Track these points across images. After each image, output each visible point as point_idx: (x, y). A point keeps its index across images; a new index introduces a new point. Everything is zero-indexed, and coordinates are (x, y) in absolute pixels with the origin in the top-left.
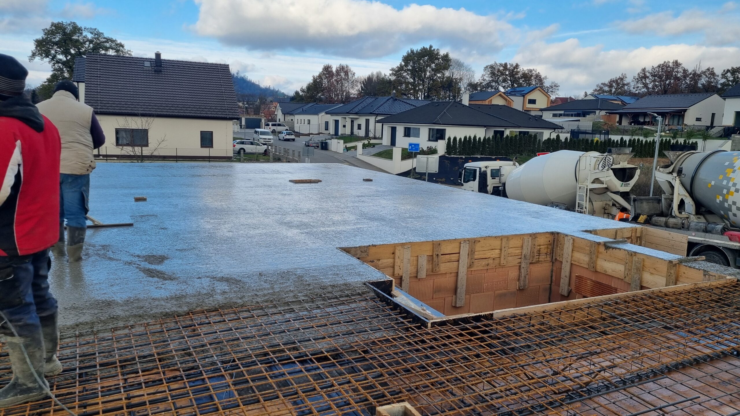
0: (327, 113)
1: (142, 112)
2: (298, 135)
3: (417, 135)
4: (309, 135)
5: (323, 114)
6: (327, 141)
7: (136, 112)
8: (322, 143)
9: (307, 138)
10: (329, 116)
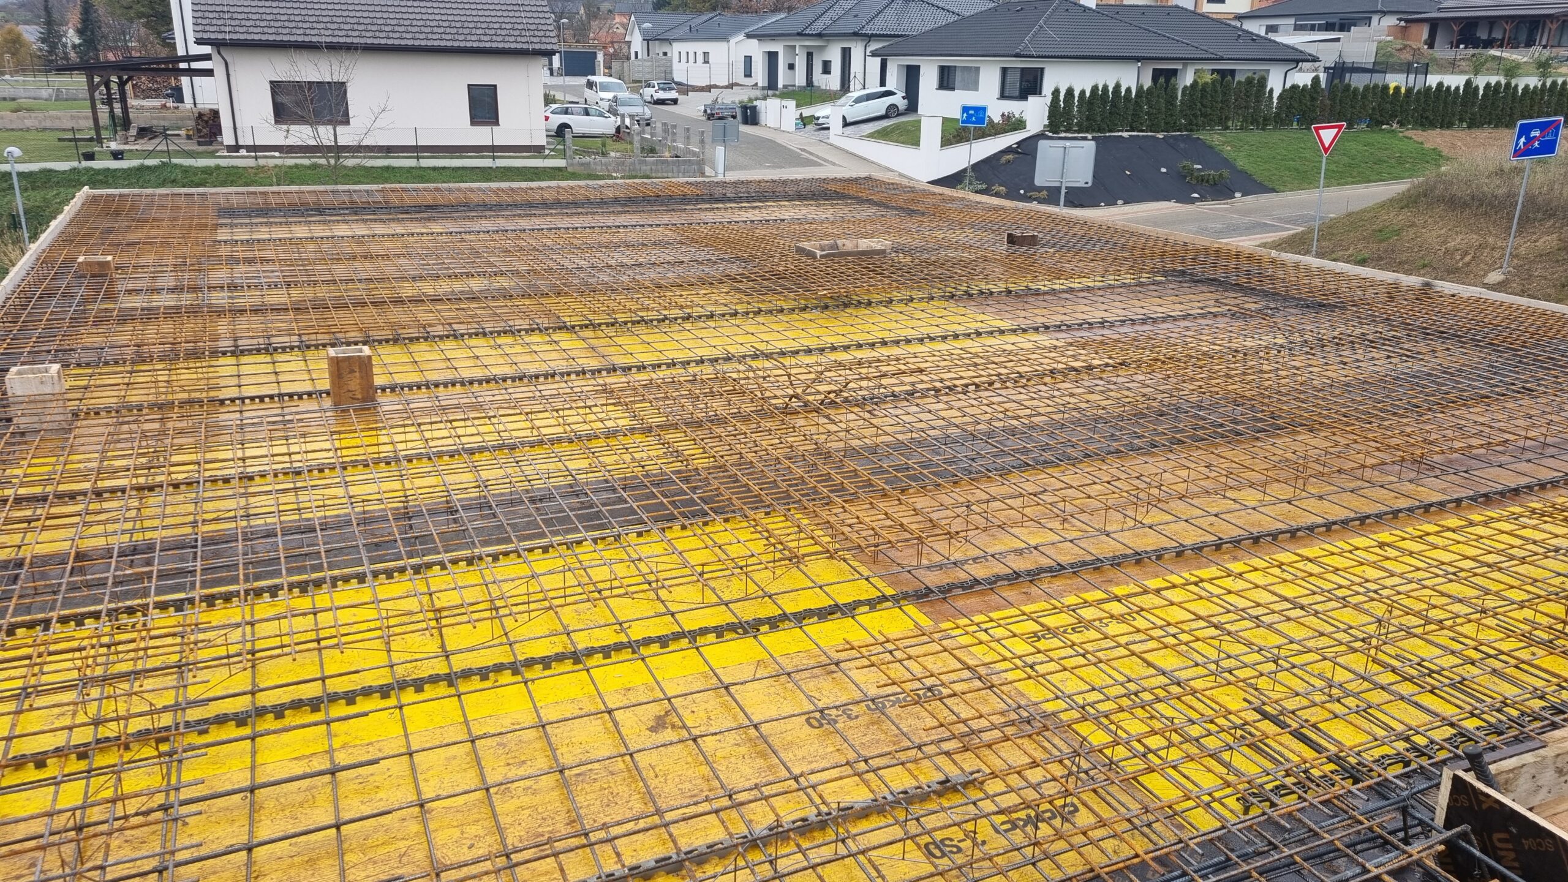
0: (749, 36)
1: (328, 40)
2: (685, 89)
3: (973, 85)
4: (708, 88)
5: (741, 37)
6: (755, 103)
7: (314, 39)
8: (744, 108)
9: (707, 98)
10: (755, 42)
